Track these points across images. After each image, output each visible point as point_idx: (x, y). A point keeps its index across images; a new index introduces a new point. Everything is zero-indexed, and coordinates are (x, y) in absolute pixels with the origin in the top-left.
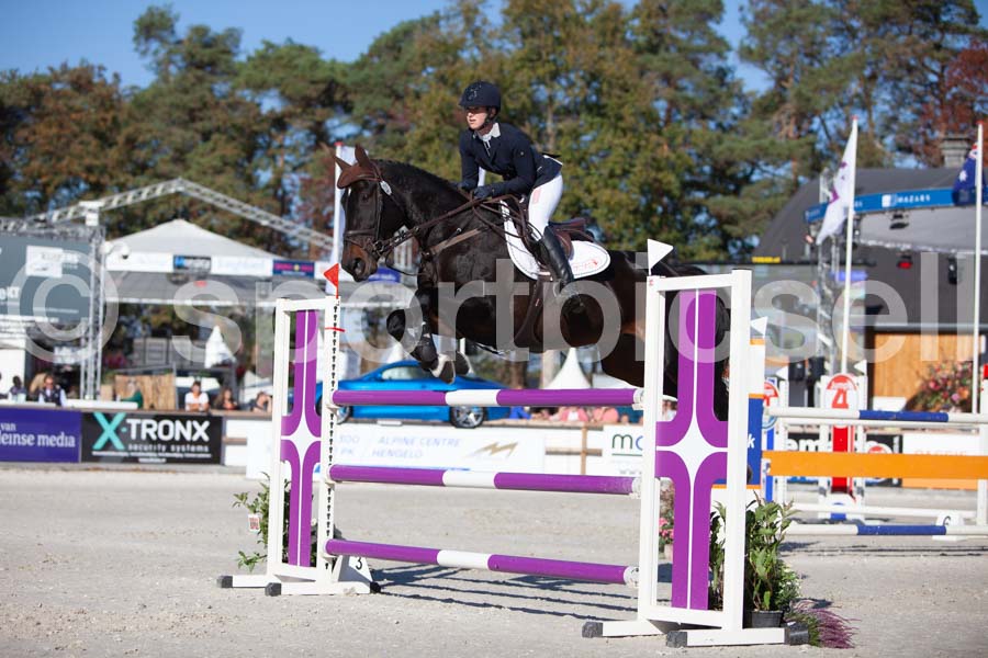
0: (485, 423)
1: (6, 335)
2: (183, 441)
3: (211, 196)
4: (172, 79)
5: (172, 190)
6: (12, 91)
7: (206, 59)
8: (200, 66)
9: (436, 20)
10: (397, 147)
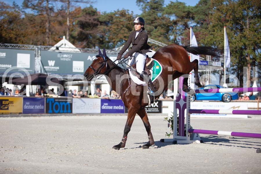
0: (231, 101)
2: (151, 107)
3: (158, 43)
4: (146, 12)
6: (105, 17)
7: (155, 7)
8: (154, 9)
10: (206, 28)
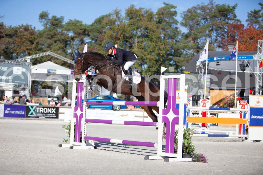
0: (121, 110)
1: (8, 88)
2: (49, 113)
3: (57, 56)
4: (48, 28)
5: (47, 54)
6: (10, 31)
7: (56, 24)
8: (54, 25)
9: (110, 15)
10: (100, 45)
